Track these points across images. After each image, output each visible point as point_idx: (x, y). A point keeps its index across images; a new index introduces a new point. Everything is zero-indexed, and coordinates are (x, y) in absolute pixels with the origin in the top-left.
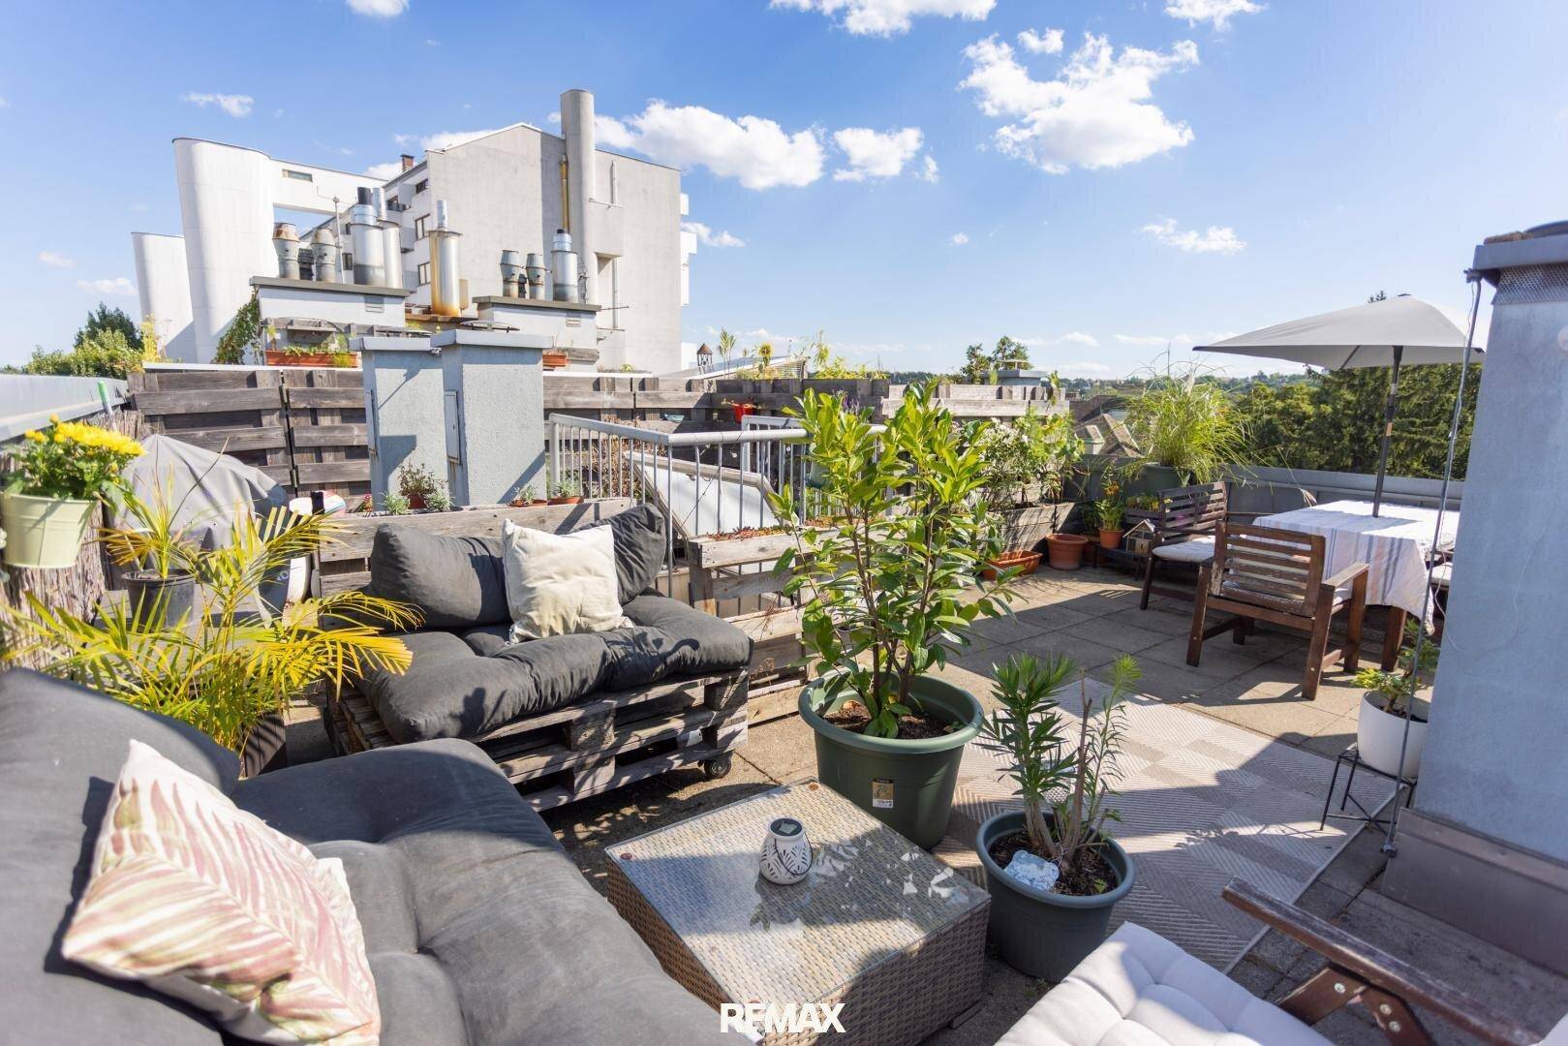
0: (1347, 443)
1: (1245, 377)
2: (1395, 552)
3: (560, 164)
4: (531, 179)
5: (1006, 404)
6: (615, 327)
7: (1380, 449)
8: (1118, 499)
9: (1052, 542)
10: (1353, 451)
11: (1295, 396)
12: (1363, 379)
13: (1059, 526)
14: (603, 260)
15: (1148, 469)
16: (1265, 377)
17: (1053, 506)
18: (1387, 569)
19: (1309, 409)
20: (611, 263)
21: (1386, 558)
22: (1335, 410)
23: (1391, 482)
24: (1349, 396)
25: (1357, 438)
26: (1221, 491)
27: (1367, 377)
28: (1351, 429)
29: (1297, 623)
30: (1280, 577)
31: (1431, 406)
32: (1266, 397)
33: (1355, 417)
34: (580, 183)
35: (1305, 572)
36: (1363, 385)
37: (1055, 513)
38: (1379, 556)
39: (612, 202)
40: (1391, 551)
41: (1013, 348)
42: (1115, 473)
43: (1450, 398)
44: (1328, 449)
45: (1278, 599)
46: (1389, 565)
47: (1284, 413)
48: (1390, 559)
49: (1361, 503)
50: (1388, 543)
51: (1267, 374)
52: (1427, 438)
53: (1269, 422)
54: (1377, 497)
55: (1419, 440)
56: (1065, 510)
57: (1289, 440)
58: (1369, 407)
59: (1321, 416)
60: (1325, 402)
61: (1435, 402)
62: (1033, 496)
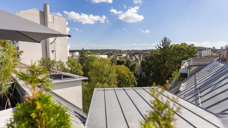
3: (43, 16)
22: (161, 54)
25: (164, 58)
28: (162, 57)
31: (173, 53)
33: (163, 55)
34: (47, 19)
39: (54, 22)
43: (176, 52)
44: (160, 60)
47: (155, 54)
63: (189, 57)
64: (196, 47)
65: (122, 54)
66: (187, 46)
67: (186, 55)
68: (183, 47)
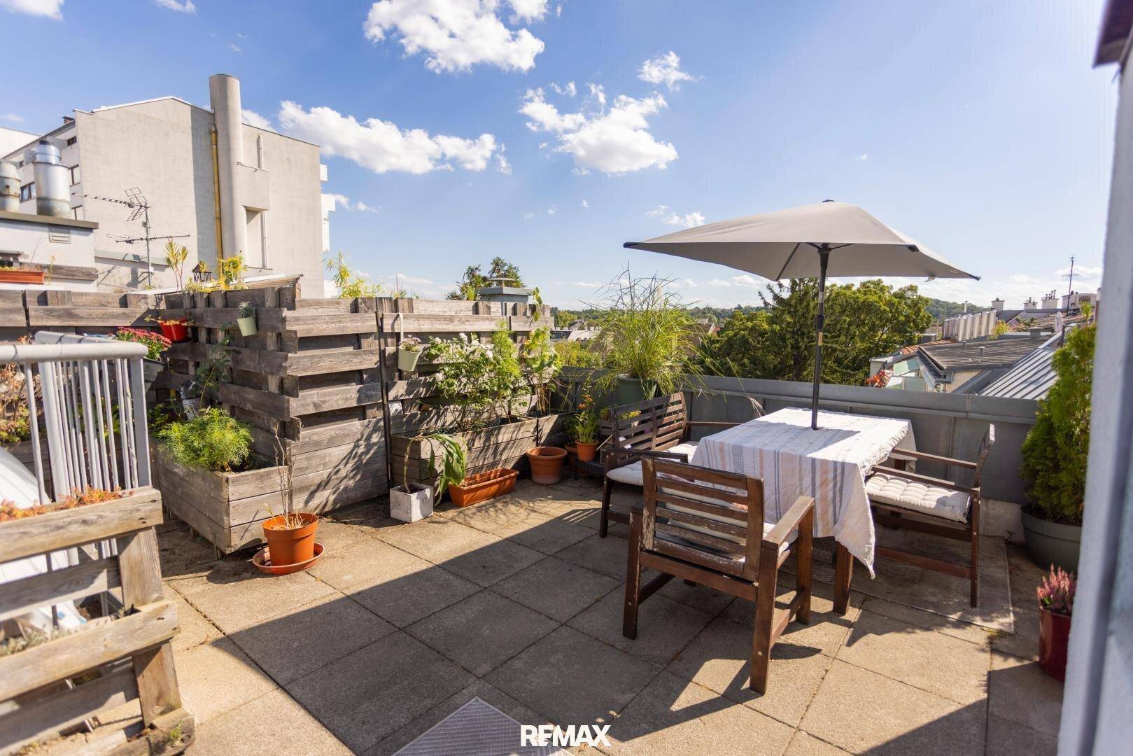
0: (790, 350)
1: (730, 308)
2: (839, 478)
3: (210, 133)
4: (182, 144)
5: (483, 319)
6: (264, 267)
7: (809, 353)
8: (595, 410)
9: (534, 458)
10: (794, 355)
11: (759, 319)
12: (796, 307)
13: (543, 439)
14: (251, 212)
15: (620, 381)
16: (742, 308)
17: (535, 420)
18: (834, 497)
19: (766, 326)
20: (259, 214)
21: (831, 485)
22: (782, 329)
23: (825, 389)
24: (789, 319)
25: (796, 347)
26: (679, 402)
27: (798, 306)
28: (791, 340)
29: (739, 590)
30: (716, 529)
31: (836, 324)
32: (741, 320)
33: (793, 333)
34: (228, 149)
35: (744, 524)
36: (796, 311)
37: (537, 427)
38: (824, 483)
39: (259, 166)
40: (835, 477)
41: (506, 268)
42: (593, 384)
43: (846, 320)
44: (779, 354)
45: (716, 558)
46: (834, 493)
47: (753, 329)
48: (835, 486)
49: (800, 410)
50: (831, 467)
51: (743, 306)
52: (835, 346)
53: (744, 336)
54: (815, 405)
55: (831, 347)
56: (548, 423)
57: (756, 349)
58: (801, 326)
59: (773, 332)
60: (776, 323)
61: (837, 322)
62: (520, 409)
63: (895, 342)
64: (927, 301)
65: (566, 329)
66: (887, 296)
67: (884, 336)
68: (872, 298)
